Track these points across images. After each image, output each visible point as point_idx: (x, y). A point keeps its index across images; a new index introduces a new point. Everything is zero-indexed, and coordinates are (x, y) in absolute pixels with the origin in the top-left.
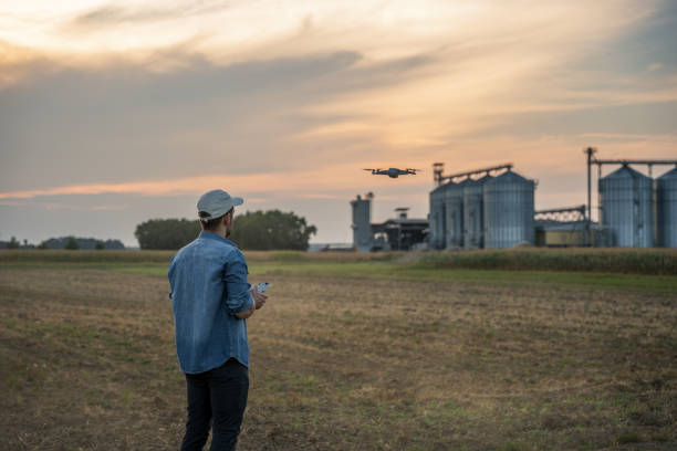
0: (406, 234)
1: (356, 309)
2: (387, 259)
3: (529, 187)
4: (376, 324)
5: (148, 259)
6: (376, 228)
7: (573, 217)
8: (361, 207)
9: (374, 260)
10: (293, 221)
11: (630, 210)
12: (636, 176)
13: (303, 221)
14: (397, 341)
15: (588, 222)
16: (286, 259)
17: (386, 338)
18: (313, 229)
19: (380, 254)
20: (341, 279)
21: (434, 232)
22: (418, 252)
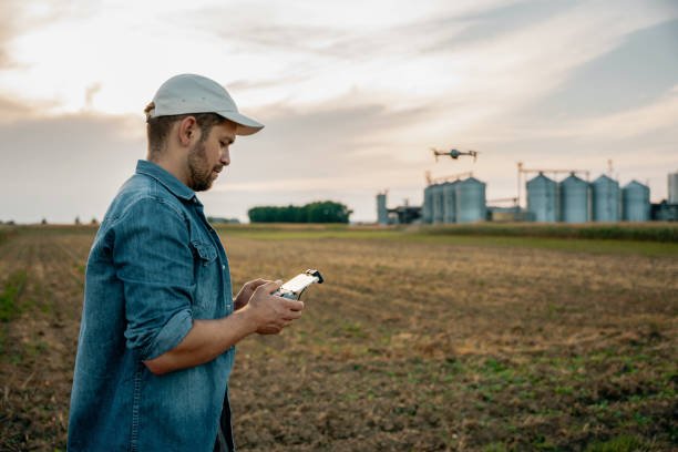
0: (409, 215)
1: (383, 262)
2: (397, 229)
3: (482, 187)
4: (400, 275)
5: (253, 229)
6: (391, 211)
7: (510, 204)
8: (381, 199)
9: (390, 230)
10: (339, 207)
11: (543, 201)
12: (547, 180)
13: (345, 207)
14: (417, 289)
15: (518, 208)
16: (336, 230)
17: (408, 287)
18: (351, 212)
19: (393, 226)
20: (370, 241)
21: (425, 213)
22: (416, 225)
